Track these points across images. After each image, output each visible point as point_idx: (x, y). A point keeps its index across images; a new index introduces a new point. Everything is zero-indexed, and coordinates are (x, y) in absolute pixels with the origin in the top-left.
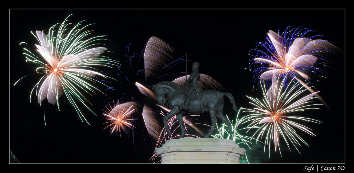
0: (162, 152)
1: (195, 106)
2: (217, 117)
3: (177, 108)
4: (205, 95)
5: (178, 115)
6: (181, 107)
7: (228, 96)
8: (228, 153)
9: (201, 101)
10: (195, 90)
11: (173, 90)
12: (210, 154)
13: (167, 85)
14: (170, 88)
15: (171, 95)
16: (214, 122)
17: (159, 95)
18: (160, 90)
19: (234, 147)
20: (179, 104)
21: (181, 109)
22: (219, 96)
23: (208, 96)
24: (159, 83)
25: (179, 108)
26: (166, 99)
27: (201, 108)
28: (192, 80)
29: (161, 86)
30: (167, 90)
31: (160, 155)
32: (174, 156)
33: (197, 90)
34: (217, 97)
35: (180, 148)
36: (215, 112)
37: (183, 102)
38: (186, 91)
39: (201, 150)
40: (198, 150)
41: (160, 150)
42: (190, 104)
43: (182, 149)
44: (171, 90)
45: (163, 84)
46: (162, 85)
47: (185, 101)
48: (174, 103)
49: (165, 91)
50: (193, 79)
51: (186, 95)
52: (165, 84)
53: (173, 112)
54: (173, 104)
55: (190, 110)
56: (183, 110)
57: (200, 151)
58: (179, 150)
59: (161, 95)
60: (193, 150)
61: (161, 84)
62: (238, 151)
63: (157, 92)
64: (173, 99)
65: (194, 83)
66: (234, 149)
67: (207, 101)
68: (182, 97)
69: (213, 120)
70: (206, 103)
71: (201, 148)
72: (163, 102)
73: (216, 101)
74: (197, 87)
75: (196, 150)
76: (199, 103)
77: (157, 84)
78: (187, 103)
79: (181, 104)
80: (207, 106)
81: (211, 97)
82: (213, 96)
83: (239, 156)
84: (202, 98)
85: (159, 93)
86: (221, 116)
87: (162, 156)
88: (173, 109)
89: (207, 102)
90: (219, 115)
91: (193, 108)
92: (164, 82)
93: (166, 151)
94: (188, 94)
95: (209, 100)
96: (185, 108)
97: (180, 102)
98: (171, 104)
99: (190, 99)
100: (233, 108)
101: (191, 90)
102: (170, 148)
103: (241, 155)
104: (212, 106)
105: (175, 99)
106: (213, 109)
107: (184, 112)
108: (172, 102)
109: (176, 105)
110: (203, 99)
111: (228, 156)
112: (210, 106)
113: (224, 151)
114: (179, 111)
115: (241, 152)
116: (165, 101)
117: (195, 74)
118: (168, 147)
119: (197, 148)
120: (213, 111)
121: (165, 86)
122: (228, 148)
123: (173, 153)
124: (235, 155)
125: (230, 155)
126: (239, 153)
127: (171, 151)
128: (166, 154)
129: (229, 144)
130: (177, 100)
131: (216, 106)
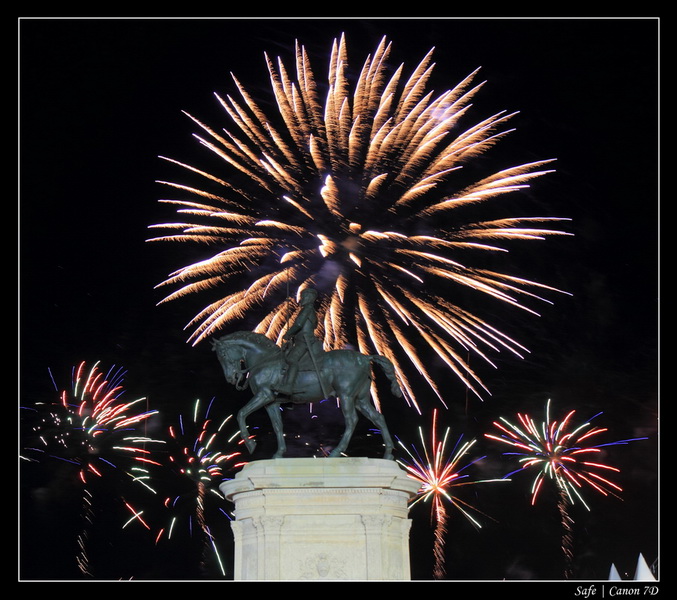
0: (237, 490)
1: (308, 386)
2: (357, 411)
3: (269, 392)
4: (330, 362)
5: (271, 407)
6: (277, 388)
7: (381, 363)
8: (382, 490)
9: (322, 375)
10: (307, 350)
11: (259, 351)
12: (342, 494)
13: (245, 339)
14: (252, 345)
15: (253, 361)
16: (350, 422)
17: (228, 363)
18: (230, 351)
19: (396, 477)
20: (273, 382)
22: (360, 363)
23: (337, 363)
24: (228, 336)
25: (273, 391)
26: (244, 371)
27: (322, 390)
28: (300, 329)
29: (232, 342)
30: (245, 350)
31: (231, 496)
32: (262, 499)
34: (357, 364)
35: (274, 481)
36: (351, 399)
37: (281, 376)
38: (287, 352)
39: (322, 483)
40: (317, 483)
41: (231, 486)
42: (297, 382)
43: (281, 482)
44: (254, 351)
45: (236, 338)
47: (286, 375)
48: (261, 379)
49: (241, 353)
50: (303, 325)
51: (287, 362)
52: (240, 338)
53: (260, 400)
54: (259, 383)
55: (295, 396)
56: (281, 395)
57: (320, 486)
58: (274, 485)
59: (231, 363)
60: (304, 485)
61: (231, 338)
62: (406, 486)
63: (223, 355)
64: (258, 371)
65: (305, 335)
66: (396, 481)
67: (334, 375)
68: (279, 368)
69: (347, 416)
70: (331, 379)
71: (322, 480)
72: (237, 378)
73: (354, 375)
74: (311, 345)
75: (311, 483)
76: (317, 379)
77: (222, 338)
78: (290, 379)
79: (278, 382)
80: (335, 387)
81: (342, 365)
82: (346, 362)
83: (408, 496)
84: (322, 367)
85: (227, 358)
86: (365, 407)
87: (235, 498)
88: (260, 394)
89: (335, 378)
90: (361, 405)
91: (304, 390)
92: (238, 334)
93: (244, 489)
94: (292, 360)
95: (338, 371)
96: (286, 390)
97: (275, 376)
98: (255, 381)
99: (298, 371)
100: (393, 390)
101: (299, 351)
102: (253, 481)
103: (412, 494)
104: (346, 384)
105: (263, 371)
106: (349, 391)
108: (256, 377)
109: (265, 385)
110: (326, 371)
111: (383, 497)
112: (341, 385)
113: (373, 486)
114: (272, 398)
115: (412, 487)
116: (240, 377)
117: (308, 315)
118: (249, 479)
119: (309, 480)
120: (348, 395)
121: (241, 342)
122: (383, 479)
123: (259, 491)
124: (399, 496)
125: (386, 494)
126: (407, 490)
127: (256, 487)
128: (245, 495)
129: (384, 470)
130: (268, 372)
131: (353, 386)
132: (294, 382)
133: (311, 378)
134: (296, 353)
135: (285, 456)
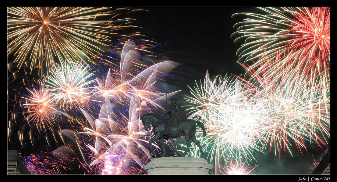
0: (149, 168)
1: (174, 132)
3: (160, 134)
4: (181, 124)
5: (161, 139)
6: (163, 133)
8: (199, 168)
9: (178, 128)
10: (173, 119)
12: (185, 169)
13: (152, 116)
14: (154, 118)
15: (154, 123)
18: (146, 120)
19: (204, 164)
20: (161, 131)
21: (163, 135)
22: (192, 124)
23: (184, 124)
25: (161, 134)
27: (178, 133)
28: (171, 112)
30: (151, 120)
31: (147, 170)
32: (158, 171)
33: (175, 120)
34: (191, 124)
36: (189, 137)
37: (164, 129)
38: (166, 120)
39: (178, 166)
40: (177, 166)
41: (147, 166)
42: (170, 130)
43: (164, 165)
44: (155, 120)
46: (147, 116)
47: (166, 128)
49: (150, 120)
51: (166, 124)
53: (157, 137)
54: (156, 131)
55: (169, 135)
56: (164, 135)
58: (161, 166)
59: (147, 124)
60: (172, 166)
62: (208, 167)
63: (144, 121)
64: (156, 127)
65: (173, 114)
68: (164, 126)
70: (182, 130)
71: (178, 165)
73: (190, 128)
74: (175, 118)
75: (175, 166)
76: (177, 130)
78: (167, 130)
79: (163, 131)
82: (187, 124)
83: (208, 170)
84: (179, 125)
86: (193, 140)
87: (148, 171)
88: (157, 135)
89: (183, 129)
91: (172, 133)
93: (151, 168)
94: (168, 123)
95: (184, 127)
96: (166, 133)
97: (162, 129)
99: (170, 127)
103: (210, 170)
104: (187, 132)
105: (158, 127)
106: (188, 134)
107: (165, 137)
108: (156, 129)
109: (159, 132)
110: (180, 127)
111: (200, 171)
112: (185, 132)
113: (196, 167)
114: (161, 136)
115: (210, 167)
117: (174, 107)
118: (153, 164)
120: (188, 135)
122: (200, 165)
123: (156, 168)
124: (205, 170)
127: (156, 167)
128: (152, 170)
129: (200, 161)
130: (159, 127)
131: (189, 132)
132: (169, 131)
133: (175, 129)
134: (170, 120)
135: (165, 156)
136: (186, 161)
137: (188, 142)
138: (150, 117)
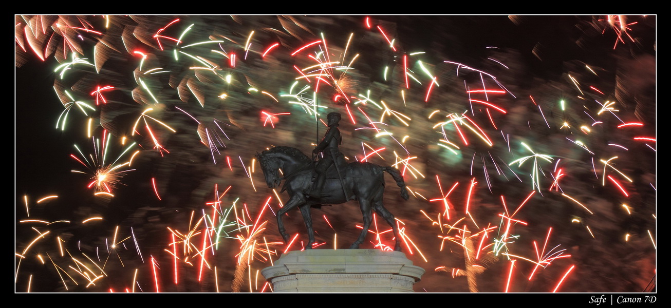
0: (275, 274)
1: (333, 191)
4: (351, 172)
6: (308, 192)
7: (392, 173)
8: (392, 276)
9: (344, 182)
10: (333, 162)
11: (294, 163)
12: (360, 278)
13: (283, 152)
14: (288, 158)
16: (367, 220)
17: (269, 172)
18: (270, 162)
19: (403, 265)
20: (305, 188)
21: (308, 197)
22: (376, 173)
23: (357, 173)
25: (305, 195)
27: (344, 194)
28: (328, 145)
30: (282, 162)
32: (295, 282)
33: (337, 162)
34: (373, 174)
35: (305, 267)
36: (368, 202)
37: (311, 183)
38: (317, 163)
39: (344, 270)
40: (340, 270)
41: (270, 271)
42: (324, 187)
43: (310, 268)
44: (291, 162)
45: (276, 152)
46: (273, 154)
47: (316, 182)
48: (295, 185)
49: (279, 164)
50: (330, 141)
51: (316, 171)
52: (279, 151)
53: (294, 202)
54: (293, 188)
55: (324, 199)
56: (311, 198)
57: (342, 272)
58: (305, 271)
59: (271, 172)
60: (329, 271)
61: (271, 152)
62: (411, 272)
63: (265, 165)
64: (293, 178)
65: (331, 150)
66: (403, 268)
67: (354, 182)
68: (310, 174)
70: (352, 185)
71: (344, 266)
72: (276, 184)
73: (370, 182)
74: (337, 158)
75: (335, 270)
76: (340, 186)
78: (319, 185)
79: (309, 188)
80: (355, 192)
81: (362, 174)
82: (364, 172)
83: (413, 280)
84: (345, 176)
85: (268, 168)
86: (379, 209)
88: (294, 197)
89: (355, 184)
90: (376, 206)
91: (330, 193)
92: (277, 148)
93: (281, 273)
94: (320, 169)
95: (358, 179)
96: (316, 194)
97: (307, 183)
99: (325, 179)
101: (326, 163)
102: (288, 267)
103: (417, 280)
104: (364, 190)
105: (297, 179)
106: (366, 195)
108: (292, 183)
109: (299, 190)
110: (348, 179)
111: (393, 281)
112: (360, 190)
113: (385, 271)
114: (304, 200)
115: (416, 273)
117: (334, 133)
118: (285, 266)
119: (336, 267)
120: (366, 199)
122: (393, 266)
123: (293, 276)
124: (406, 280)
125: (396, 279)
126: (413, 276)
127: (291, 272)
128: (282, 278)
129: (394, 260)
130: (301, 179)
131: (370, 191)
132: (322, 188)
133: (336, 185)
134: (324, 164)
136: (361, 259)
137: (365, 215)
138: (279, 155)
